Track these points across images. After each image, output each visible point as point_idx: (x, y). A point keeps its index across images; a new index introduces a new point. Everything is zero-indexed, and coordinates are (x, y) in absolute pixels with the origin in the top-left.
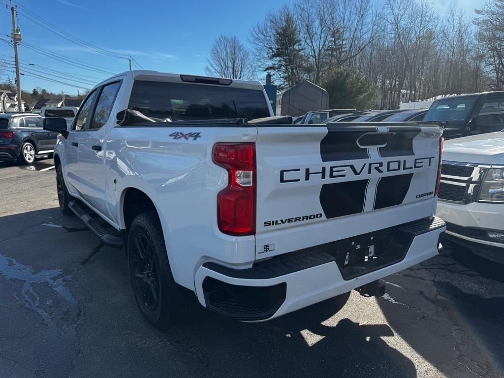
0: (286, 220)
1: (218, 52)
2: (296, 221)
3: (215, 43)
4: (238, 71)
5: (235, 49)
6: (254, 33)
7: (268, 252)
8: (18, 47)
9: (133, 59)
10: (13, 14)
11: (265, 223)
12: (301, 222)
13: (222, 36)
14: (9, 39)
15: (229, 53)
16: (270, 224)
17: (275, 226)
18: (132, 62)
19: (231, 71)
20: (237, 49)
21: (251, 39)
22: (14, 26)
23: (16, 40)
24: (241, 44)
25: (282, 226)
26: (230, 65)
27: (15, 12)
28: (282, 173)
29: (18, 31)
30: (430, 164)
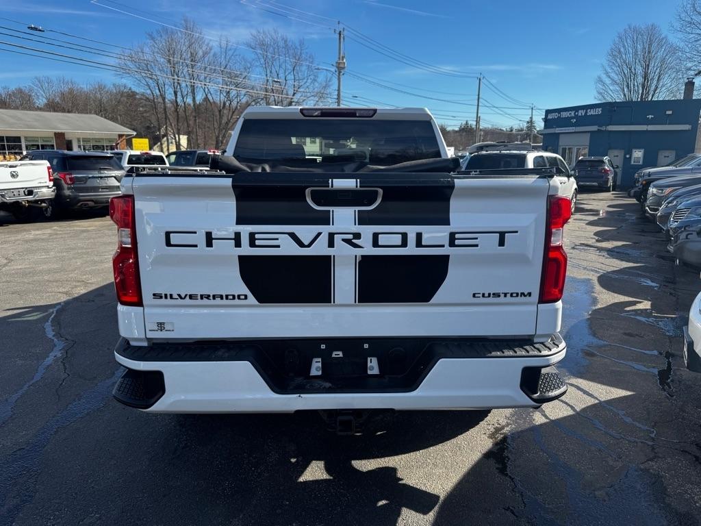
0: (186, 295)
1: (620, 52)
2: (202, 298)
3: (617, 39)
4: (652, 79)
5: (650, 45)
6: (683, 15)
7: (164, 332)
8: (342, 78)
9: (483, 77)
10: (340, 39)
11: (154, 295)
12: (212, 302)
13: (630, 28)
14: (333, 69)
15: (639, 53)
16: (161, 297)
17: (169, 301)
18: (482, 80)
19: (640, 79)
20: (654, 45)
21: (677, 25)
22: (340, 53)
23: (340, 68)
24: (663, 36)
25: (180, 302)
26: (640, 70)
27: (342, 36)
28: (168, 234)
29: (343, 58)
30: (502, 243)
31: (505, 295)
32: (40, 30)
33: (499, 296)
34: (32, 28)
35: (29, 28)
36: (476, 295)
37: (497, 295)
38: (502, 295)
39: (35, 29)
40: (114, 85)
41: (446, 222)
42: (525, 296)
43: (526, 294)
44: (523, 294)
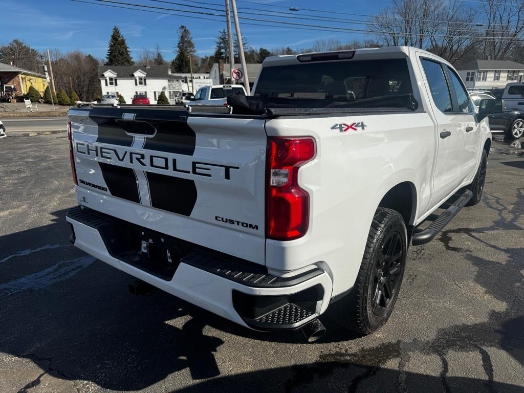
0: (88, 183)
2: (93, 186)
11: (80, 180)
16: (82, 182)
28: (77, 145)
30: (227, 177)
31: (238, 223)
32: (296, 10)
33: (233, 223)
34: (291, 9)
35: (290, 9)
36: (218, 219)
37: (232, 222)
38: (236, 223)
39: (293, 10)
40: (365, 41)
41: (190, 152)
42: (253, 228)
43: (254, 226)
44: (251, 226)
